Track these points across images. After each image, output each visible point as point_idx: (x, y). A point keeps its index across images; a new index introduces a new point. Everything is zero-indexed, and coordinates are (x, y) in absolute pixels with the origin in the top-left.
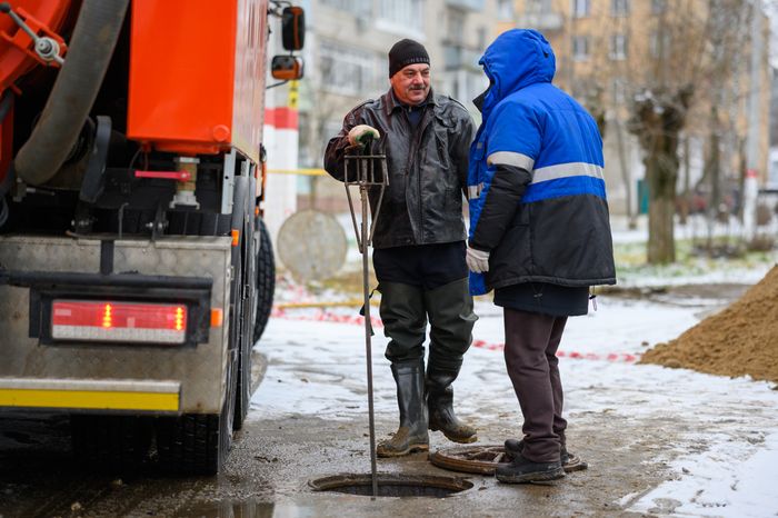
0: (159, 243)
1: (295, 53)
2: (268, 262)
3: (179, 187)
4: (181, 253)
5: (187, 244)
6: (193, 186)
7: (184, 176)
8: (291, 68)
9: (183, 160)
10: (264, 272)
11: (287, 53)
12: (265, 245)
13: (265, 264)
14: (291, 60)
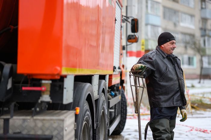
0: (35, 118)
1: (136, 34)
2: (125, 105)
3: (42, 93)
4: (44, 122)
5: (47, 118)
6: (49, 93)
7: (43, 89)
8: (134, 39)
9: (43, 82)
10: (123, 108)
11: (133, 34)
12: (124, 99)
13: (124, 105)
14: (134, 36)
